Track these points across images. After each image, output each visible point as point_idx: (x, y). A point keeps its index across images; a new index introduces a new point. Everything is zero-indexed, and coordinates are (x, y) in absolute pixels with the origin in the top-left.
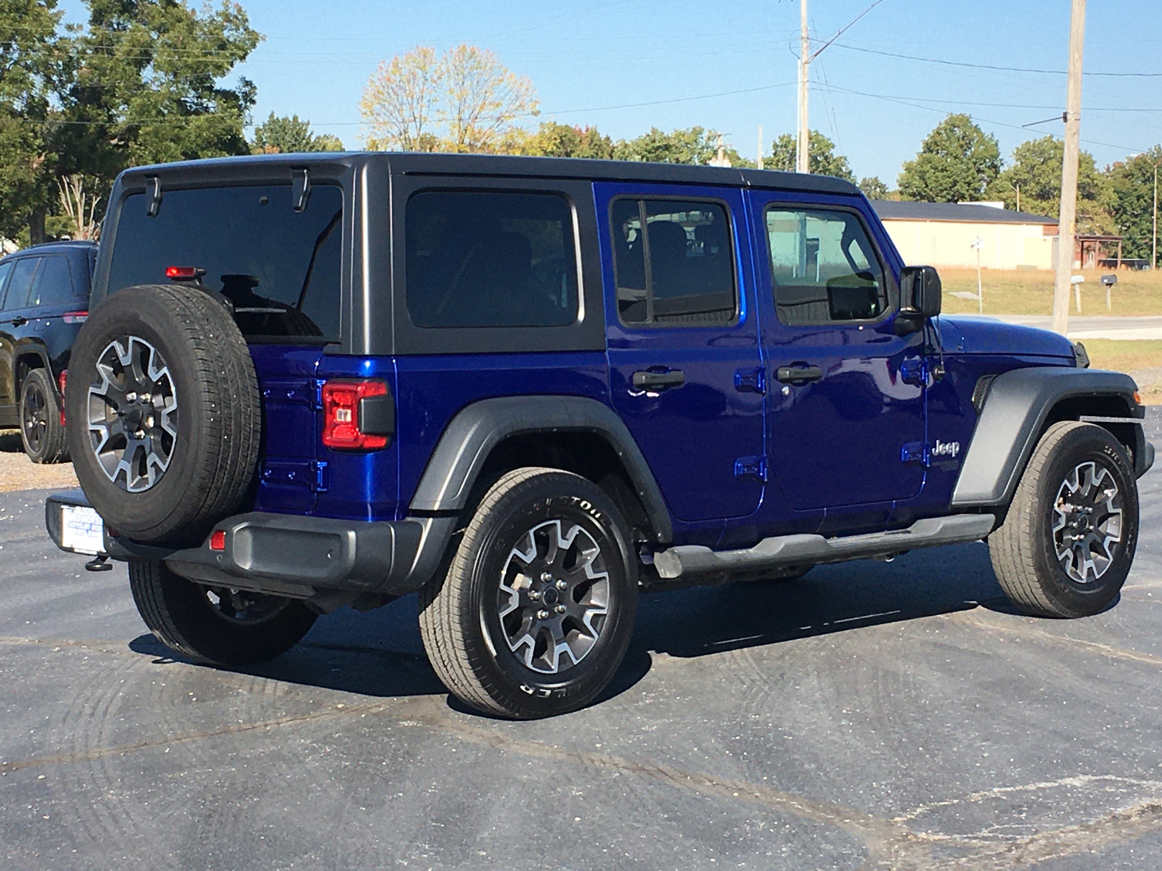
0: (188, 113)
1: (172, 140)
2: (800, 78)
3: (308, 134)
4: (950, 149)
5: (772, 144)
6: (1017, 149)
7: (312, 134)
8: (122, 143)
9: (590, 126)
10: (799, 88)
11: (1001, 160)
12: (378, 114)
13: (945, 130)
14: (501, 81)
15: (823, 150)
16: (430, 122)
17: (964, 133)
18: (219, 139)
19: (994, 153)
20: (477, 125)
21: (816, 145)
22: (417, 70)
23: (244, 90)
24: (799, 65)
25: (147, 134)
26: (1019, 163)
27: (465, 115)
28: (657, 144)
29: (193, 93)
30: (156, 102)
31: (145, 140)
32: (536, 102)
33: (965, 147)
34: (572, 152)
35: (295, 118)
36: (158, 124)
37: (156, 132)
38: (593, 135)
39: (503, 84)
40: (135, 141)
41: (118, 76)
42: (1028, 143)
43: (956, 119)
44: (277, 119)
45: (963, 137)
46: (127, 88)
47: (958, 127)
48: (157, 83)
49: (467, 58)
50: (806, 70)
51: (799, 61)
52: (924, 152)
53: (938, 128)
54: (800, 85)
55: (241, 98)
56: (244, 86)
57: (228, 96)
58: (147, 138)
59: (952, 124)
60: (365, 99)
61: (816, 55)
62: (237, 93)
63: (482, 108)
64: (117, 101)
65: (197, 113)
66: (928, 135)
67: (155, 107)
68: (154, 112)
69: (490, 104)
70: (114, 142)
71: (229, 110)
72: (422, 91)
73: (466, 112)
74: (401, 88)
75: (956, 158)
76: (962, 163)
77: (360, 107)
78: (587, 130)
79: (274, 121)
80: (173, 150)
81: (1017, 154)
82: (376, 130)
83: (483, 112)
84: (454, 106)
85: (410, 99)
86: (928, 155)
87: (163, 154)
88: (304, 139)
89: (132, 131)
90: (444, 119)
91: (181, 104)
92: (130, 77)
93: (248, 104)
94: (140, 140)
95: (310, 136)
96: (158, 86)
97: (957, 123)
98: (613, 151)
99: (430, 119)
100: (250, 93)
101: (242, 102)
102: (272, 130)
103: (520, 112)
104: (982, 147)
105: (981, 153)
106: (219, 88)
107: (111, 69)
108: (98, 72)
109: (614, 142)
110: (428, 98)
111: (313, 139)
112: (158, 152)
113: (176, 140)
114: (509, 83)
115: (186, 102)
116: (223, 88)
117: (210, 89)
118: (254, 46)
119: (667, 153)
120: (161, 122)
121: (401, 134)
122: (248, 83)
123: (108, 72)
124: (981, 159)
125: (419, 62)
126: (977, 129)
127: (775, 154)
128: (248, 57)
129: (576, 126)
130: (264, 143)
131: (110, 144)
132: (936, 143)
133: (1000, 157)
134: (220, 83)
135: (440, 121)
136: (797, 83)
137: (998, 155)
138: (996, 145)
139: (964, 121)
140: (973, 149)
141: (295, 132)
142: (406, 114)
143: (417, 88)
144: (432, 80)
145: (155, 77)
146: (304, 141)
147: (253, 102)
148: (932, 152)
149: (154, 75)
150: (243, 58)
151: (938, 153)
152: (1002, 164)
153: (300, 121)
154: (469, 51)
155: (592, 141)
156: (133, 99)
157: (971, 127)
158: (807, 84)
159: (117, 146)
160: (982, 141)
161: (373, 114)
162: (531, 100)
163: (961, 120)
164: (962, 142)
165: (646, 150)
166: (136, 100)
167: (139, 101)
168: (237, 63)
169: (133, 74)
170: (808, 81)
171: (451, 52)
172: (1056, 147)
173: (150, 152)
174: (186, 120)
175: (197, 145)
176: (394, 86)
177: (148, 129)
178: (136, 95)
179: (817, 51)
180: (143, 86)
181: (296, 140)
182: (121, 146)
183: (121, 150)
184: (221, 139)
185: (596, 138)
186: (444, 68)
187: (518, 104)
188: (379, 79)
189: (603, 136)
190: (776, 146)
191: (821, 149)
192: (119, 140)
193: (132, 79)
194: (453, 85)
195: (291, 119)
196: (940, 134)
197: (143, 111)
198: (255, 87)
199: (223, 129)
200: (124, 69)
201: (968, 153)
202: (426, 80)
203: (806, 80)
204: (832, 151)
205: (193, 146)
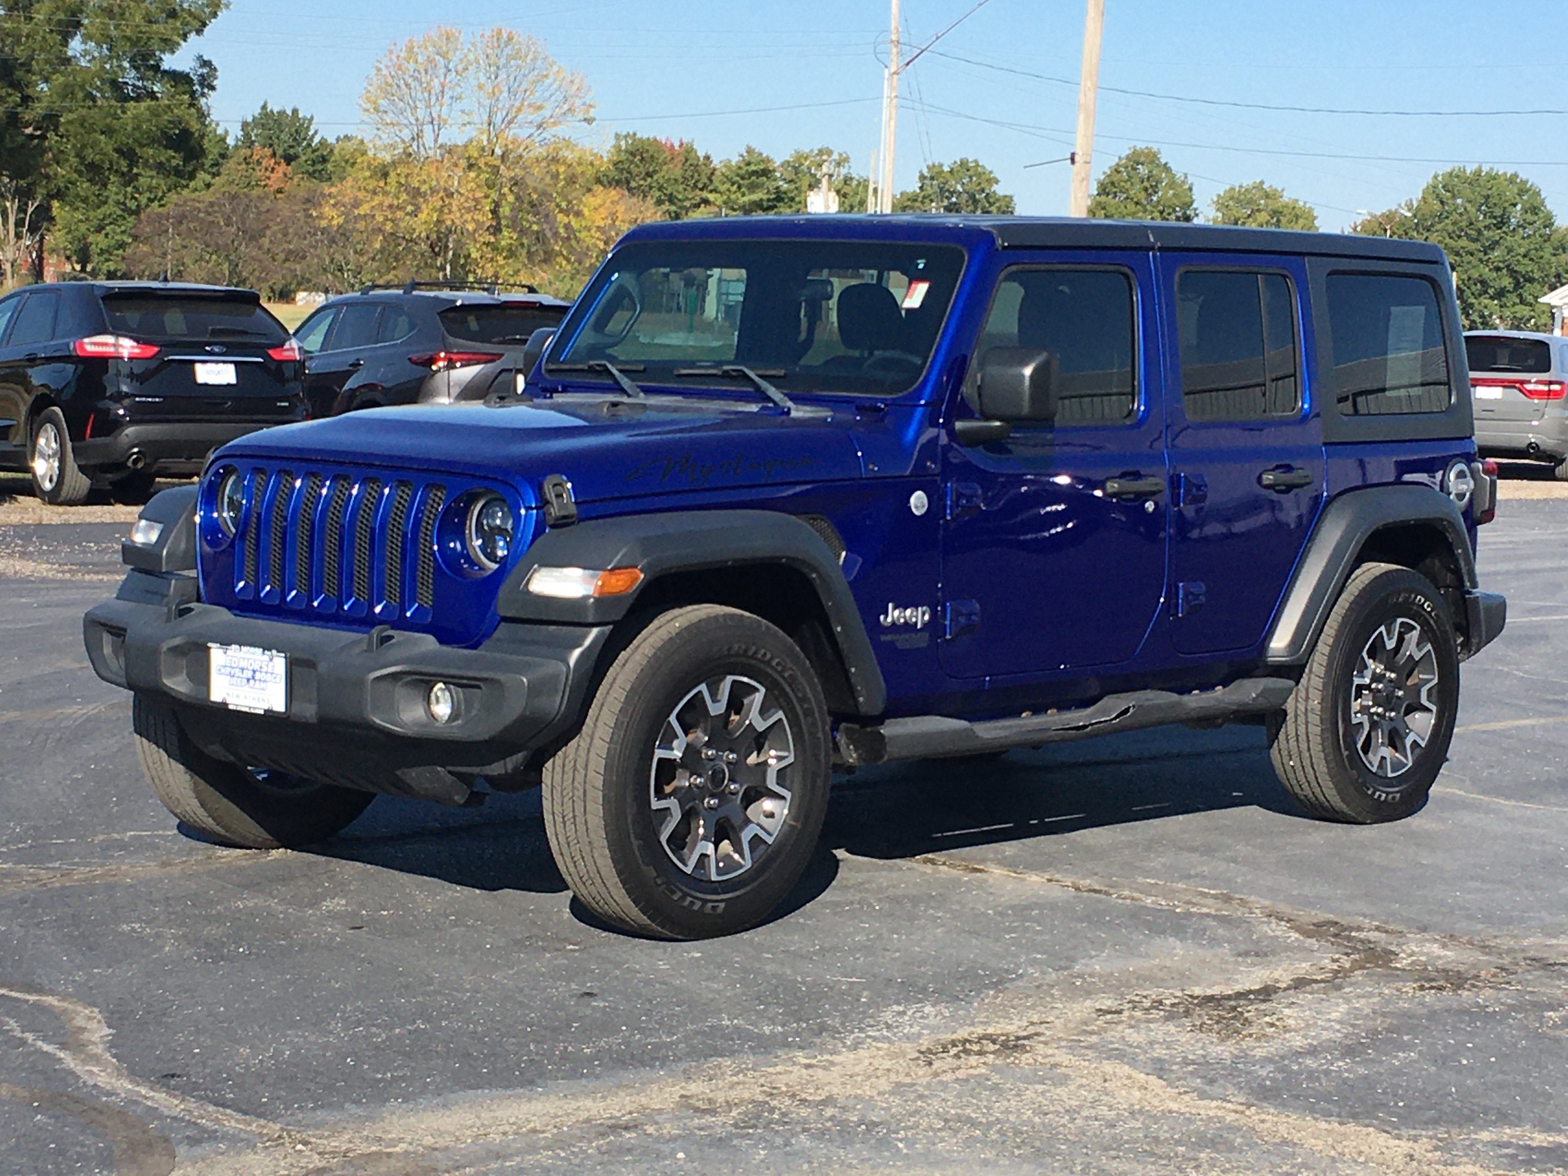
0: (126, 98)
1: (103, 133)
2: (886, 91)
3: (310, 133)
4: (1132, 192)
5: (918, 174)
6: (1219, 196)
7: (316, 132)
8: (39, 133)
9: (685, 141)
10: (885, 105)
11: (1195, 209)
12: (386, 112)
13: (1126, 167)
14: (546, 76)
15: (983, 185)
16: (451, 126)
17: (1150, 172)
18: (164, 133)
19: (1187, 200)
20: (513, 132)
21: (974, 179)
22: (437, 57)
23: (200, 71)
24: (887, 75)
25: (70, 122)
26: (1220, 215)
27: (498, 119)
28: (753, 168)
29: (133, 73)
30: (84, 81)
31: (67, 131)
32: (591, 106)
33: (1150, 191)
34: (655, 172)
35: (295, 111)
36: (84, 112)
37: (82, 122)
38: (688, 151)
39: (547, 82)
40: (56, 130)
41: (36, 46)
42: (1232, 189)
43: (1139, 155)
44: (272, 112)
45: (1148, 178)
46: (47, 61)
47: (1143, 164)
48: (88, 58)
49: (502, 45)
50: (895, 84)
51: (886, 71)
52: (1099, 194)
53: (1118, 164)
54: (885, 102)
55: (196, 82)
56: (201, 67)
57: (178, 78)
58: (70, 128)
59: (1135, 160)
60: (369, 92)
61: (908, 64)
62: (191, 75)
63: (519, 110)
64: (34, 78)
65: (138, 99)
66: (1104, 173)
67: (82, 87)
68: (80, 95)
69: (530, 105)
70: (29, 131)
71: (177, 97)
72: (443, 86)
73: (499, 114)
74: (415, 79)
75: (1137, 203)
76: (1145, 211)
77: (360, 102)
78: (681, 145)
79: (266, 114)
80: (102, 145)
81: (1217, 202)
82: (380, 133)
83: (520, 117)
84: (484, 106)
85: (426, 94)
86: (1103, 198)
87: (91, 151)
88: (305, 139)
89: (51, 120)
90: (469, 123)
91: (116, 86)
92: (51, 47)
93: (206, 90)
94: (62, 130)
95: (313, 136)
96: (89, 61)
97: (1142, 159)
98: (712, 174)
99: (450, 122)
100: (209, 76)
101: (197, 87)
102: (263, 125)
103: (569, 117)
104: (1171, 192)
105: (1170, 199)
106: (167, 68)
107: (28, 36)
108: (10, 39)
109: (716, 162)
110: (450, 93)
111: (317, 140)
112: (84, 146)
113: (108, 132)
114: (555, 80)
115: (126, 83)
116: (173, 68)
117: (156, 68)
118: (215, 15)
119: (764, 179)
120: (89, 108)
121: (413, 139)
122: (206, 64)
123: (23, 39)
124: (1170, 207)
125: (441, 47)
126: (1166, 168)
127: (921, 188)
128: (206, 30)
129: (667, 139)
130: (253, 142)
131: (23, 134)
132: (1113, 184)
133: (1195, 206)
134: (169, 62)
135: (464, 125)
136: (882, 97)
137: (1192, 203)
138: (1190, 189)
139: (1152, 158)
140: (1160, 193)
141: (293, 130)
142: (421, 113)
143: (436, 81)
144: (457, 72)
145: (85, 50)
146: (305, 143)
147: (213, 88)
148: (1108, 194)
149: (83, 47)
150: (199, 32)
151: (1115, 196)
152: (1197, 215)
153: (300, 116)
154: (505, 36)
155: (687, 160)
156: (54, 77)
157: (1158, 166)
158: (895, 101)
159: (32, 137)
160: (1172, 184)
161: (378, 112)
162: (584, 104)
163: (1147, 155)
164: (1146, 184)
165: (738, 175)
166: (57, 79)
167: (62, 79)
168: (192, 36)
169: (55, 44)
170: (896, 97)
171: (483, 36)
172: (1267, 196)
173: (74, 146)
174: (122, 107)
175: (135, 140)
176: (406, 77)
177: (71, 116)
178: (58, 72)
179: (910, 59)
180: (67, 61)
181: (295, 139)
182: (38, 137)
183: (36, 141)
184: (166, 133)
185: (693, 154)
186: (471, 57)
187: (566, 107)
188: (387, 67)
189: (701, 154)
190: (922, 177)
191: (979, 184)
192: (35, 129)
193: (54, 50)
194: (483, 79)
195: (289, 112)
196: (1119, 172)
197: (67, 92)
198: (215, 69)
199: (170, 122)
200: (44, 38)
201: (1155, 198)
202: (450, 70)
203: (894, 94)
204: (995, 188)
205: (130, 141)
